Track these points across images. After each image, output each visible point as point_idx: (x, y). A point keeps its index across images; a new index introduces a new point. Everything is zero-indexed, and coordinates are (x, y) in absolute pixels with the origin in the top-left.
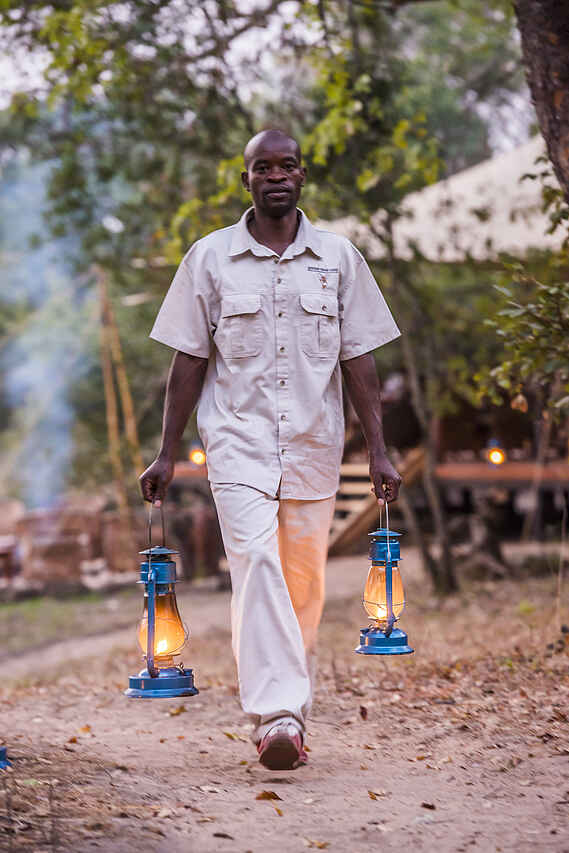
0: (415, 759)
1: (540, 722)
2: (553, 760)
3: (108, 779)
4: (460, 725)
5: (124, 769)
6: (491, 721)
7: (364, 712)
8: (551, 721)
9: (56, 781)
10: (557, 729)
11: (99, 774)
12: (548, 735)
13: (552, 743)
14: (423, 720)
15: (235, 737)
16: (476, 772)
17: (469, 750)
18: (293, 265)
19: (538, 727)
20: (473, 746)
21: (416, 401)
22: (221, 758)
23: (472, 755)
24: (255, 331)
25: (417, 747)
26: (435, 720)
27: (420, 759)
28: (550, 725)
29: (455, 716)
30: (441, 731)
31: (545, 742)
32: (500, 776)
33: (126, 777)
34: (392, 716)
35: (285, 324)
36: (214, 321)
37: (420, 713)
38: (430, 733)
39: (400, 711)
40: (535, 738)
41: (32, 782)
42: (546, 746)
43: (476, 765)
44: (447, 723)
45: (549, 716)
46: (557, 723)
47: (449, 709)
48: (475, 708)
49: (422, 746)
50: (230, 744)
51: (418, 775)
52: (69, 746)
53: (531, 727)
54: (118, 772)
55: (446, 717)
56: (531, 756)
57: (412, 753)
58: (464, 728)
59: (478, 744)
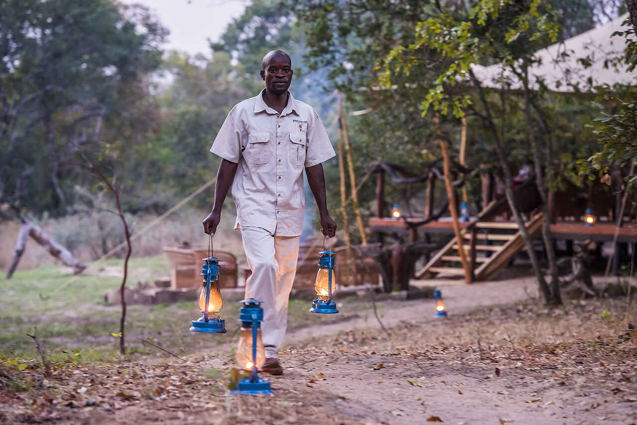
0: (530, 401)
1: (613, 382)
2: (620, 404)
3: (333, 404)
4: (559, 382)
5: (343, 398)
6: (580, 380)
7: (498, 372)
8: (619, 381)
9: (300, 404)
10: (623, 386)
11: (328, 401)
12: (617, 389)
13: (620, 394)
14: (536, 378)
15: (415, 384)
16: (570, 410)
17: (565, 397)
18: (285, 118)
19: (611, 384)
20: (568, 395)
21: (538, 182)
22: (405, 396)
23: (567, 400)
24: (266, 151)
25: (532, 394)
26: (544, 378)
27: (533, 401)
28: (619, 383)
29: (557, 376)
30: (547, 385)
31: (615, 393)
32: (586, 414)
33: (344, 404)
34: (516, 374)
35: (281, 148)
36: (244, 145)
37: (535, 374)
38: (540, 385)
39: (522, 372)
40: (608, 391)
41: (286, 403)
42: (615, 396)
43: (569, 406)
44: (552, 380)
45: (619, 379)
46: (624, 383)
47: (553, 372)
48: (570, 372)
49: (535, 394)
50: (411, 388)
51: (531, 411)
52: (310, 384)
53: (607, 384)
54: (339, 400)
55: (551, 377)
56: (606, 402)
57: (529, 398)
58: (562, 384)
59: (571, 393)
